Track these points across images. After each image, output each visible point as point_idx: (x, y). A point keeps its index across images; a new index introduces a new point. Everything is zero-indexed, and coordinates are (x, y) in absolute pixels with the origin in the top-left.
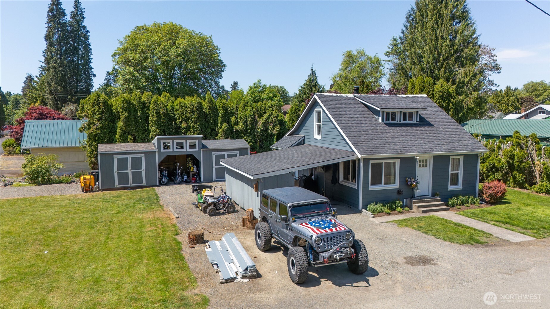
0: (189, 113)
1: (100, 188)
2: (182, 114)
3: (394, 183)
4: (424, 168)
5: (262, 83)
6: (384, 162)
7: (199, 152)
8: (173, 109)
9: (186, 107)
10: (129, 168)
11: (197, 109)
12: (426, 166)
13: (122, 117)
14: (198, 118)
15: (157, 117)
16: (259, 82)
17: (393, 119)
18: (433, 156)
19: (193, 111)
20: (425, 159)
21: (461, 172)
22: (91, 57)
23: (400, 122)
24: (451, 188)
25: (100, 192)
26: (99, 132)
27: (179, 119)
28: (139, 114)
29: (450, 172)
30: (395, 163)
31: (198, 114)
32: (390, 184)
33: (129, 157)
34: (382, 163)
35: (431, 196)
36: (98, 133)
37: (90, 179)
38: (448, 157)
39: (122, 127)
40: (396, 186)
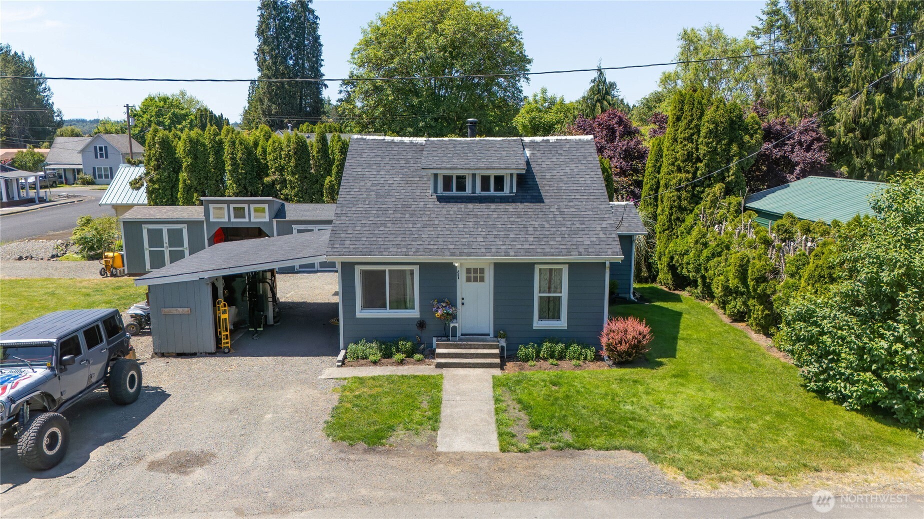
0: (285, 160)
1: (126, 272)
2: (274, 160)
3: (413, 308)
4: (478, 284)
5: (549, 94)
6: (387, 268)
7: (270, 223)
8: (264, 151)
9: (281, 149)
10: (165, 245)
11: (295, 153)
12: (482, 279)
13: (185, 165)
14: (296, 167)
15: (232, 165)
16: (544, 91)
17: (461, 187)
18: (495, 264)
19: (288, 155)
20: (479, 266)
21: (564, 295)
22: (322, 58)
23: (474, 192)
24: (539, 324)
25: (126, 277)
26: (157, 186)
27: (272, 168)
28: (211, 159)
29: (537, 295)
30: (412, 272)
31: (295, 159)
32: (406, 308)
33: (165, 228)
34: (384, 271)
35: (492, 335)
36: (156, 189)
37: (113, 258)
38: (531, 266)
39: (185, 181)
40: (414, 313)
